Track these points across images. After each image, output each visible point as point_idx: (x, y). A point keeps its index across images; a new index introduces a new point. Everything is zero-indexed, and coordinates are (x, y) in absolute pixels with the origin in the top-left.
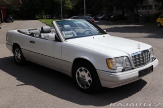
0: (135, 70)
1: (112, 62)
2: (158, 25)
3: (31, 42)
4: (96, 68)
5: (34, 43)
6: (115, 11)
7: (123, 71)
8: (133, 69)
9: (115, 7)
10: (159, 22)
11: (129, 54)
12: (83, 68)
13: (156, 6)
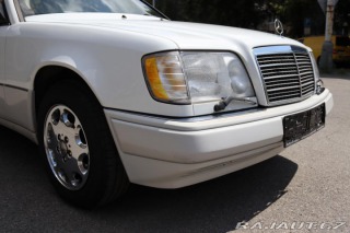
1: (168, 70)
8: (261, 107)
11: (244, 47)
12: (62, 108)
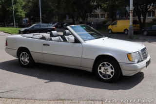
0: (144, 61)
2: (110, 32)
3: (44, 45)
4: (119, 61)
5: (49, 45)
6: (67, 19)
7: (138, 62)
8: (142, 61)
9: (67, 16)
10: (110, 29)
12: (105, 63)
13: (102, 15)
